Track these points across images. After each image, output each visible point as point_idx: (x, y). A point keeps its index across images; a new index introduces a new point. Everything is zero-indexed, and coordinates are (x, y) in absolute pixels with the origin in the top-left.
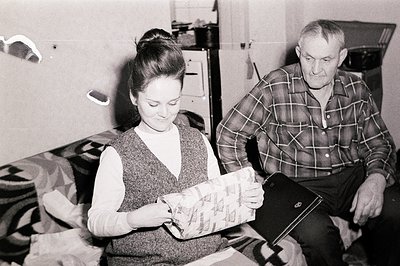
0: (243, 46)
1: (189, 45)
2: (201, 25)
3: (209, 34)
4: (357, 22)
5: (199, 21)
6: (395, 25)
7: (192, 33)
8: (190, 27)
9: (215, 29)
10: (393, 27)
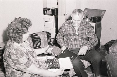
0: (64, 15)
1: (50, 14)
2: (53, 9)
3: (55, 11)
4: (95, 9)
5: (53, 8)
6: (105, 10)
7: (51, 11)
8: (50, 9)
9: (57, 10)
10: (105, 11)
